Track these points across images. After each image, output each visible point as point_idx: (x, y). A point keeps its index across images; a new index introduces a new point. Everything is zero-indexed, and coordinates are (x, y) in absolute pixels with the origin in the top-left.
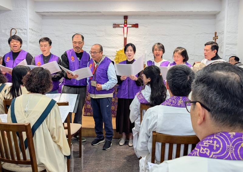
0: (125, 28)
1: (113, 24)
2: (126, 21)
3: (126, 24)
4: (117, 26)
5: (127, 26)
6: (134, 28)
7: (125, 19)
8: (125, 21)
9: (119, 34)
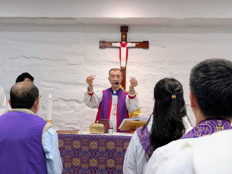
0: (124, 50)
1: (100, 41)
2: (124, 36)
3: (124, 41)
4: (108, 45)
5: (127, 46)
6: (141, 50)
7: (124, 33)
8: (122, 35)
9: (111, 60)
